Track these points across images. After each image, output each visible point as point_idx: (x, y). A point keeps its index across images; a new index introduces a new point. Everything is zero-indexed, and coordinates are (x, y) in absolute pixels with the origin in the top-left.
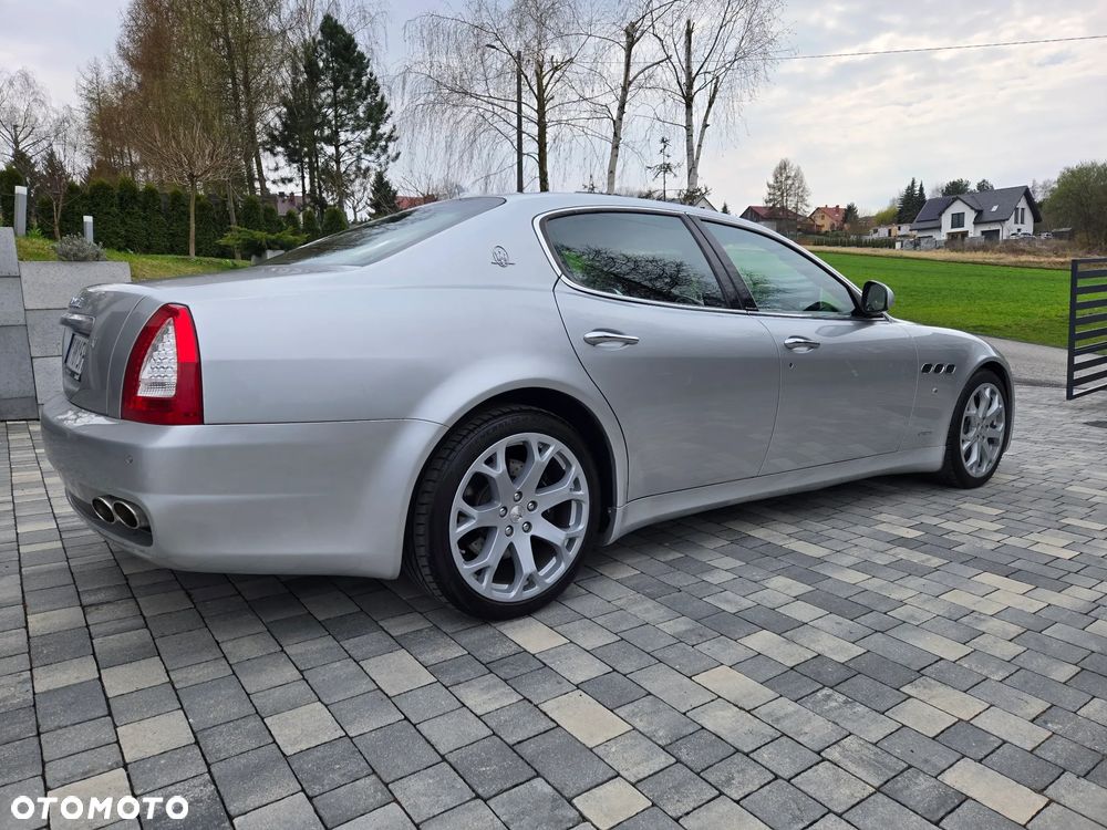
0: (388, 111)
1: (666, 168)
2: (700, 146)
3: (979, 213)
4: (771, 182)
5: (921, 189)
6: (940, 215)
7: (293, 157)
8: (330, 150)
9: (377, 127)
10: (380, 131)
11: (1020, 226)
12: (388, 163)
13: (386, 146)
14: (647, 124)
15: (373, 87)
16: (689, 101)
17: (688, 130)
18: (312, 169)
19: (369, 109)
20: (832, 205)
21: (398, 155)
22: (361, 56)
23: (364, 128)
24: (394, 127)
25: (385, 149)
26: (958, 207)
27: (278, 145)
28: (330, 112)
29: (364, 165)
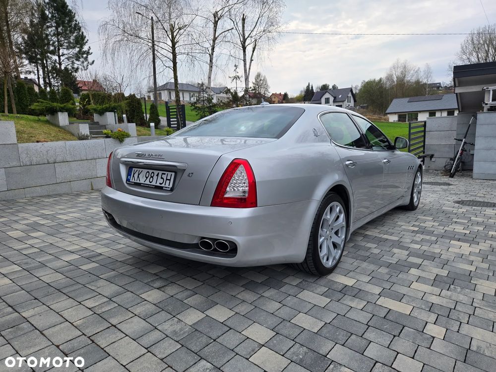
0: (86, 39)
1: (237, 78)
2: (250, 69)
3: (335, 98)
4: (254, 82)
5: (312, 87)
6: (321, 98)
7: (32, 60)
8: (55, 58)
9: (81, 47)
10: (84, 50)
11: (349, 103)
12: (88, 66)
13: (87, 57)
14: (227, 58)
15: (77, 28)
16: (244, 48)
17: (244, 61)
18: (44, 67)
19: (76, 37)
20: (278, 93)
21: (93, 62)
22: (70, 11)
23: (74, 48)
24: (90, 47)
25: (86, 59)
26: (327, 95)
27: (23, 54)
28: (54, 39)
29: (76, 66)
